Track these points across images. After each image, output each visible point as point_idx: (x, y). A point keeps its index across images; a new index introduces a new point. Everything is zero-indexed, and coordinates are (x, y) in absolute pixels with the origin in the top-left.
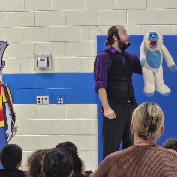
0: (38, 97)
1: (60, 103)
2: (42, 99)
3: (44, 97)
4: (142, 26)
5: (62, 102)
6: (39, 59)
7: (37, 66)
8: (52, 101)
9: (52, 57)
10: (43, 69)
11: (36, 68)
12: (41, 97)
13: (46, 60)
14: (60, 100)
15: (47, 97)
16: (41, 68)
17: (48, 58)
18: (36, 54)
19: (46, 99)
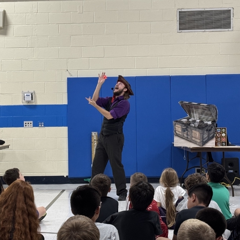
0: (25, 122)
1: (41, 126)
2: (28, 123)
3: (30, 122)
4: (101, 70)
5: (43, 125)
6: (25, 94)
7: (24, 100)
8: (35, 125)
9: (35, 93)
10: (28, 102)
11: (24, 101)
12: (27, 122)
13: (31, 96)
14: (41, 124)
15: (32, 122)
16: (27, 101)
17: (32, 94)
18: (24, 91)
19: (31, 123)
